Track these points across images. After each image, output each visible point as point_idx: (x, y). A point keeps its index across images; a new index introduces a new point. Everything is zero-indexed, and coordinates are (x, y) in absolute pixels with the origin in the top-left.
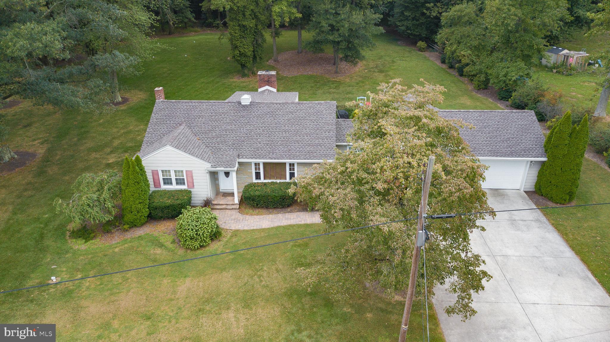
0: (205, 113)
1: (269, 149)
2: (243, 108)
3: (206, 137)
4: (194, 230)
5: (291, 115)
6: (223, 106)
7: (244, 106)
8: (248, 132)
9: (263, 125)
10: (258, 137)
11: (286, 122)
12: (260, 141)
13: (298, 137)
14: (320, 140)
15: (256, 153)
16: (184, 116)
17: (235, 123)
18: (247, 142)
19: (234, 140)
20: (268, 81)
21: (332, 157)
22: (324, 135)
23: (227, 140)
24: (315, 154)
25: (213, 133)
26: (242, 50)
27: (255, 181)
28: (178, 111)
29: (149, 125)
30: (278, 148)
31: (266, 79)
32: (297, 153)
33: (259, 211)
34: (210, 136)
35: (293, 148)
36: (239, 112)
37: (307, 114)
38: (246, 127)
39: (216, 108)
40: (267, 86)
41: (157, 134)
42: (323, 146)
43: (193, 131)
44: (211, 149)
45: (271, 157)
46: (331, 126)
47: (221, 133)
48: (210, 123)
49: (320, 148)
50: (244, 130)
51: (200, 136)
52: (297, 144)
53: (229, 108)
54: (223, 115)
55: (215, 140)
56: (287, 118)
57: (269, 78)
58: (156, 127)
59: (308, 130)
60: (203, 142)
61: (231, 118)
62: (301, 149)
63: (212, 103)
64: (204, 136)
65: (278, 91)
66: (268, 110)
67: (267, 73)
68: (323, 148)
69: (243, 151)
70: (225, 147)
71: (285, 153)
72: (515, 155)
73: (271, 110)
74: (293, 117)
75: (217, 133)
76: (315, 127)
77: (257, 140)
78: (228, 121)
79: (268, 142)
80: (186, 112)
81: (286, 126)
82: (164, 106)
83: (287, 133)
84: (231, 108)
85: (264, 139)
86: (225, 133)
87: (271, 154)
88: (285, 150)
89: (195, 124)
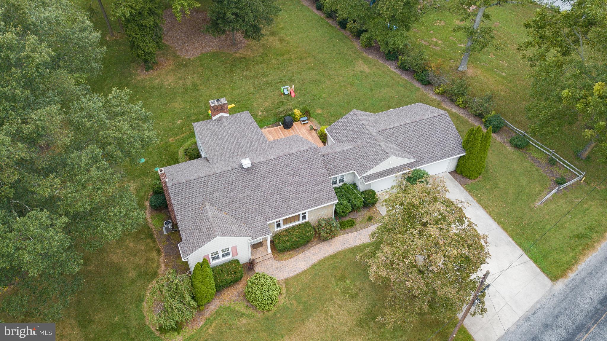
0: (218, 185)
1: (286, 206)
2: (247, 172)
3: (231, 210)
4: (269, 298)
5: (288, 168)
6: (230, 175)
7: (247, 169)
8: (262, 194)
9: (271, 184)
10: (272, 197)
11: (287, 176)
12: (275, 200)
13: (302, 188)
14: (320, 186)
15: (278, 213)
16: (201, 194)
17: (248, 189)
18: (266, 204)
19: (255, 206)
20: (221, 109)
21: (335, 199)
22: (321, 180)
23: (250, 207)
24: (321, 200)
25: (235, 204)
26: (146, 49)
27: (277, 230)
28: (193, 190)
29: (176, 213)
30: (292, 202)
31: (219, 108)
32: (308, 203)
33: (289, 254)
34: (234, 208)
35: (303, 199)
36: (246, 177)
37: (300, 163)
38: (258, 190)
39: (225, 178)
40: (221, 113)
41: (187, 219)
42: (324, 191)
43: (217, 207)
44: (241, 220)
45: (290, 212)
46: (322, 170)
47: (241, 202)
48: (227, 194)
49: (322, 193)
50: (258, 193)
51: (226, 210)
52: (305, 194)
53: (235, 175)
54: (234, 183)
55: (239, 210)
56: (286, 172)
57: (222, 107)
58: (183, 213)
59: (307, 179)
60: (231, 215)
61: (242, 184)
62: (309, 199)
63: (219, 174)
64: (228, 209)
65: (230, 114)
66: (268, 168)
67: (219, 103)
68: (325, 192)
69: (267, 214)
70: (251, 215)
71: (299, 206)
72: (446, 156)
73: (271, 167)
74: (290, 169)
75: (238, 203)
76: (311, 174)
77: (273, 200)
78: (241, 189)
79: (282, 200)
80: (200, 190)
81: (289, 179)
82: (178, 189)
83: (292, 186)
84: (237, 174)
85: (277, 197)
86: (244, 201)
87: (289, 209)
88: (298, 202)
89: (216, 200)
